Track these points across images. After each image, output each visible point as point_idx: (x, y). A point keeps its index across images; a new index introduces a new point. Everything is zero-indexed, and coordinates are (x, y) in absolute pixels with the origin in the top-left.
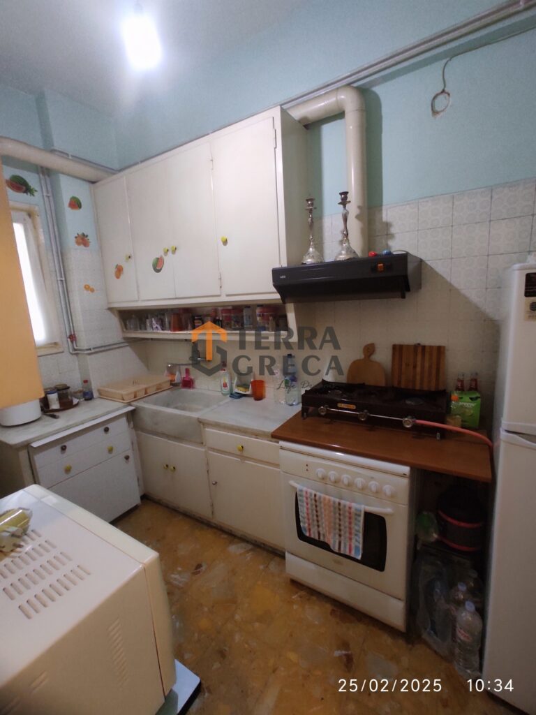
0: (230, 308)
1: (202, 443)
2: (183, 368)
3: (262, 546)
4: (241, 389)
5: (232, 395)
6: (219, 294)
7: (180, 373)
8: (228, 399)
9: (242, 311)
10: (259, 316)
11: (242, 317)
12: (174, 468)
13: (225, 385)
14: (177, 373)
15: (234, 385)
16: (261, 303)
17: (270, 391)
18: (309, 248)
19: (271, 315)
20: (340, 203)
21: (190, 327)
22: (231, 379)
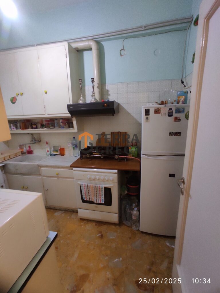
0: (49, 120)
1: (40, 175)
2: (27, 146)
3: (68, 210)
4: (55, 152)
5: (51, 155)
6: (44, 114)
7: (26, 148)
8: (50, 156)
9: (54, 121)
10: (61, 123)
11: (54, 123)
12: (27, 187)
13: (48, 151)
14: (24, 148)
15: (52, 151)
16: (62, 117)
17: (67, 152)
18: (80, 97)
19: (67, 122)
20: (91, 82)
21: (30, 127)
22: (50, 149)
